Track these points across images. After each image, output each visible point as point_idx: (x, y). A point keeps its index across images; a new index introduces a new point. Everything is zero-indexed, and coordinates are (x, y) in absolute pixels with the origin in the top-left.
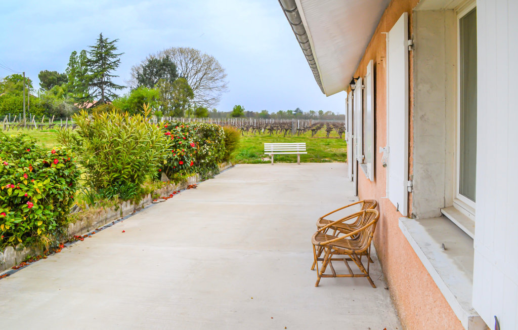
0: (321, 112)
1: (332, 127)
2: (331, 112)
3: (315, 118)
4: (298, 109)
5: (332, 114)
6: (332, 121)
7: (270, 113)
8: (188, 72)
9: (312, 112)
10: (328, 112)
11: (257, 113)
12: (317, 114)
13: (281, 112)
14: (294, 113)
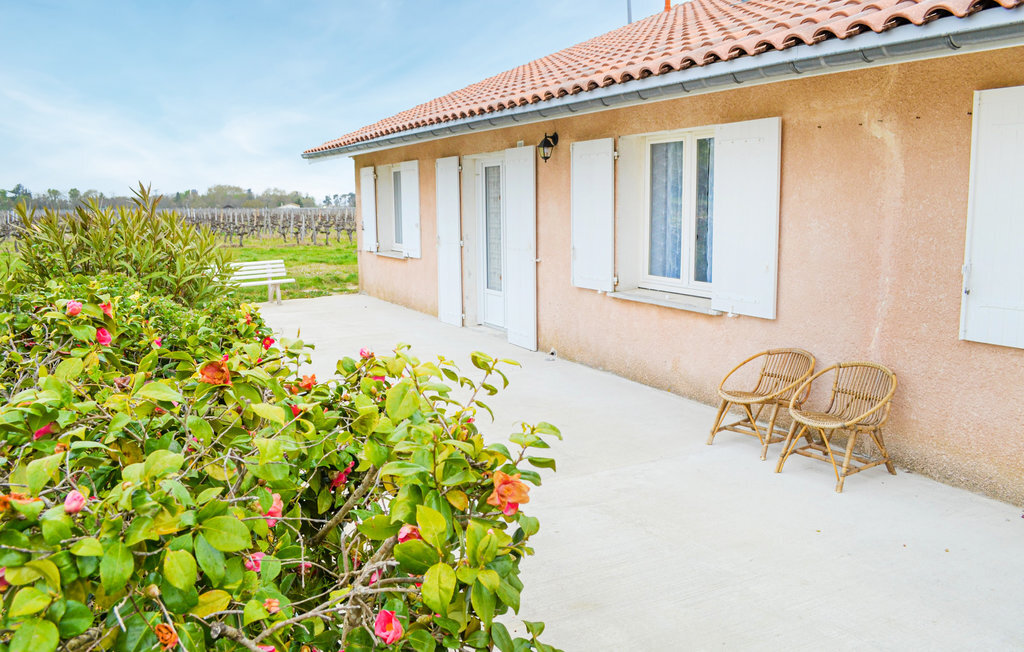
0: (74, 193)
4: (19, 187)
10: (90, 192)
12: (66, 197)
14: (9, 195)
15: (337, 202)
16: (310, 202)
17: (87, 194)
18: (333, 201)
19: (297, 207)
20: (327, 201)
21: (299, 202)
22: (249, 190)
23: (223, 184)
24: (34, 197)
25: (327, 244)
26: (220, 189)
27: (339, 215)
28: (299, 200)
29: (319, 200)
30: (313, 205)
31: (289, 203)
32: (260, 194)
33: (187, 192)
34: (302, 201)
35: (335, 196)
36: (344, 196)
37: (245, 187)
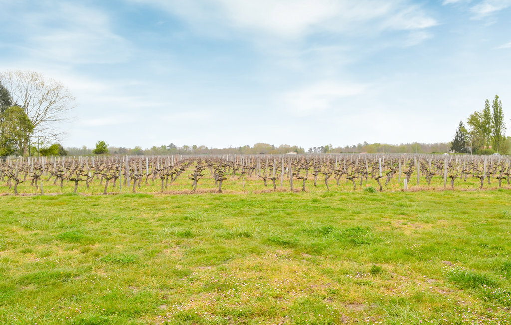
0: (194, 147)
1: (205, 164)
2: (204, 146)
3: (189, 152)
4: (172, 144)
5: (205, 148)
6: (205, 155)
7: (143, 149)
8: (28, 101)
9: (186, 147)
10: (202, 146)
11: (130, 149)
12: (191, 149)
13: (154, 147)
14: (167, 148)
15: (315, 151)
16: (302, 151)
17: (200, 147)
18: (313, 150)
19: (295, 153)
20: (311, 150)
21: (296, 151)
22: (273, 145)
23: (261, 142)
24: (178, 149)
25: (304, 190)
26: (259, 145)
27: (316, 158)
28: (297, 150)
29: (307, 150)
30: (304, 152)
31: (291, 151)
32: (278, 147)
33: (245, 146)
34: (298, 150)
35: (315, 148)
36: (319, 148)
37: (271, 144)
